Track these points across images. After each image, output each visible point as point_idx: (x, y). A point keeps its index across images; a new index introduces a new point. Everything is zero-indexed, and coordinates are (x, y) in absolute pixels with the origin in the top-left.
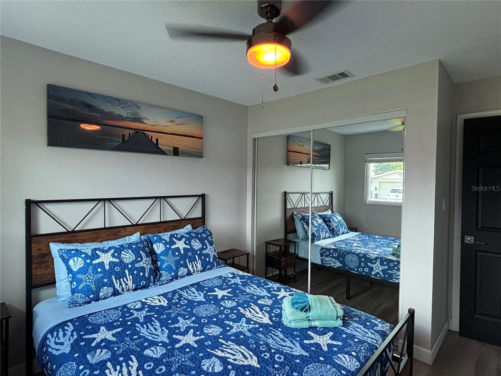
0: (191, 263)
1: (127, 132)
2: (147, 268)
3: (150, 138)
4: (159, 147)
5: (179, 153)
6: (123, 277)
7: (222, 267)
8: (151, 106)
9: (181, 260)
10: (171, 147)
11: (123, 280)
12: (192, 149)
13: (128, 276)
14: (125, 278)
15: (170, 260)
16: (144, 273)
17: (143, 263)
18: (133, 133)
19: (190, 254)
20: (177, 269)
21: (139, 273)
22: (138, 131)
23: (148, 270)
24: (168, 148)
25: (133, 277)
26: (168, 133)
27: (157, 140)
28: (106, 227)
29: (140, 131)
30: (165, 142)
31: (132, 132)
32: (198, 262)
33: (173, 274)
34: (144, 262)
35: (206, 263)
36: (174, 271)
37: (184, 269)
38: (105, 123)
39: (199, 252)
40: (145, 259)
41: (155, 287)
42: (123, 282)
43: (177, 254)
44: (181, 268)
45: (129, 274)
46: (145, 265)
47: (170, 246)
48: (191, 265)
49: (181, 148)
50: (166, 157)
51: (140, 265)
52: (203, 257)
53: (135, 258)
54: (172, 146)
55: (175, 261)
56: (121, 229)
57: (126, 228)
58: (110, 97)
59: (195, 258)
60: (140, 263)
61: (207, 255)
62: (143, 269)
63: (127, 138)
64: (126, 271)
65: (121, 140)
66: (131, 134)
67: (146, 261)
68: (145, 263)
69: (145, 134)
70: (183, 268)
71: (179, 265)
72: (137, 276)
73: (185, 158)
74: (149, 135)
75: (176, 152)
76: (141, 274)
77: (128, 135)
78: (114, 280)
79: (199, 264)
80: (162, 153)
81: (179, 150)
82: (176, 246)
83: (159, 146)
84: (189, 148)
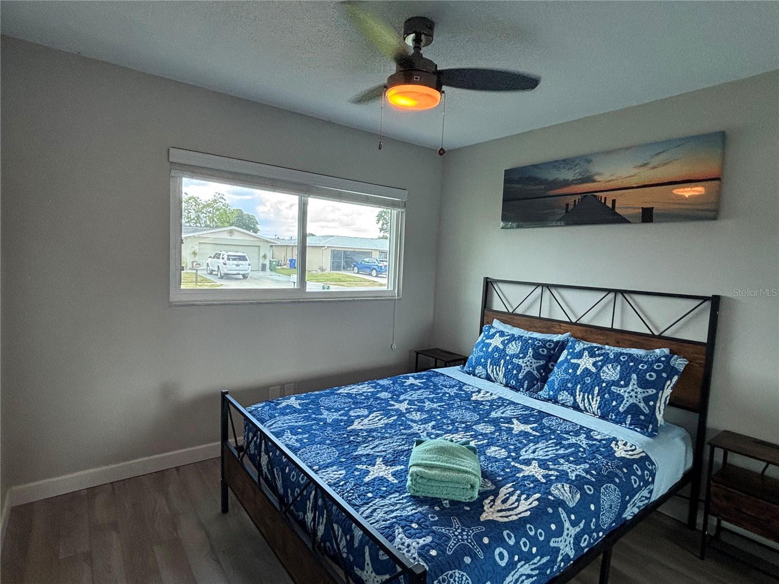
0: (582, 393)
1: (571, 200)
2: (524, 369)
3: (603, 201)
4: (617, 213)
5: (654, 216)
6: (497, 365)
7: (636, 431)
8: (608, 152)
9: (570, 381)
10: (639, 208)
11: (496, 368)
12: (683, 207)
13: (501, 366)
14: (498, 367)
15: (558, 375)
16: (519, 372)
17: (523, 362)
18: (579, 199)
19: (588, 380)
20: (560, 390)
21: (513, 369)
22: (586, 194)
23: (525, 373)
24: (631, 212)
25: (505, 370)
26: (635, 186)
27: (614, 202)
28: (541, 316)
29: (589, 194)
30: (627, 203)
31: (577, 198)
32: (595, 399)
33: (551, 394)
34: (525, 361)
35: (608, 407)
36: (554, 391)
37: (569, 396)
38: (550, 195)
39: (604, 385)
40: (529, 358)
41: (524, 395)
42: (494, 370)
43: (570, 371)
44: (565, 392)
45: (503, 365)
46: (523, 365)
47: (571, 359)
48: (581, 396)
49: (657, 207)
50: (628, 226)
51: (519, 362)
52: (607, 396)
53: (518, 353)
54: (641, 207)
55: (563, 380)
56: (556, 323)
57: (562, 324)
58: (555, 161)
59: (592, 389)
60: (520, 360)
61: (620, 398)
62: (519, 368)
63: (571, 207)
64: (502, 361)
65: (564, 212)
66: (577, 200)
67: (529, 361)
68: (526, 363)
69: (595, 196)
70: (567, 393)
71: (564, 388)
72: (509, 371)
73: (665, 225)
74: (601, 197)
75: (647, 216)
76: (515, 372)
77: (573, 203)
78: (489, 364)
79: (595, 402)
80: (622, 220)
81: (654, 211)
82: (578, 362)
83: (617, 211)
84: (678, 204)
